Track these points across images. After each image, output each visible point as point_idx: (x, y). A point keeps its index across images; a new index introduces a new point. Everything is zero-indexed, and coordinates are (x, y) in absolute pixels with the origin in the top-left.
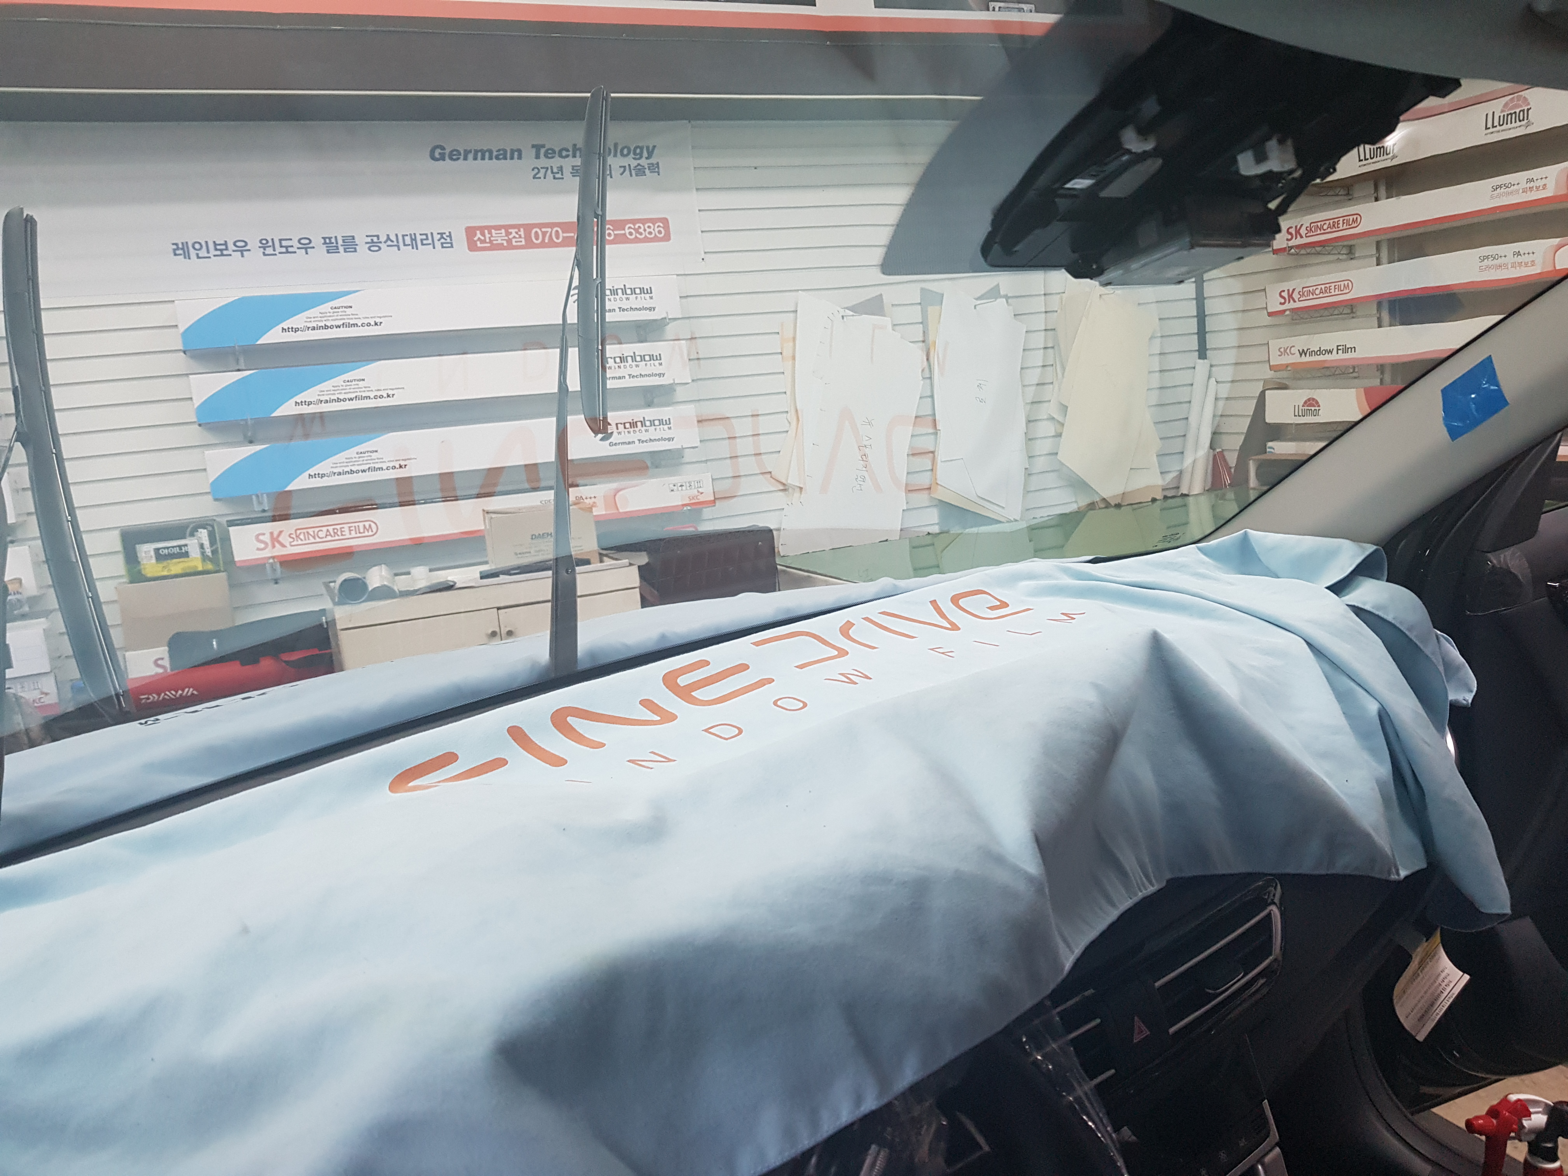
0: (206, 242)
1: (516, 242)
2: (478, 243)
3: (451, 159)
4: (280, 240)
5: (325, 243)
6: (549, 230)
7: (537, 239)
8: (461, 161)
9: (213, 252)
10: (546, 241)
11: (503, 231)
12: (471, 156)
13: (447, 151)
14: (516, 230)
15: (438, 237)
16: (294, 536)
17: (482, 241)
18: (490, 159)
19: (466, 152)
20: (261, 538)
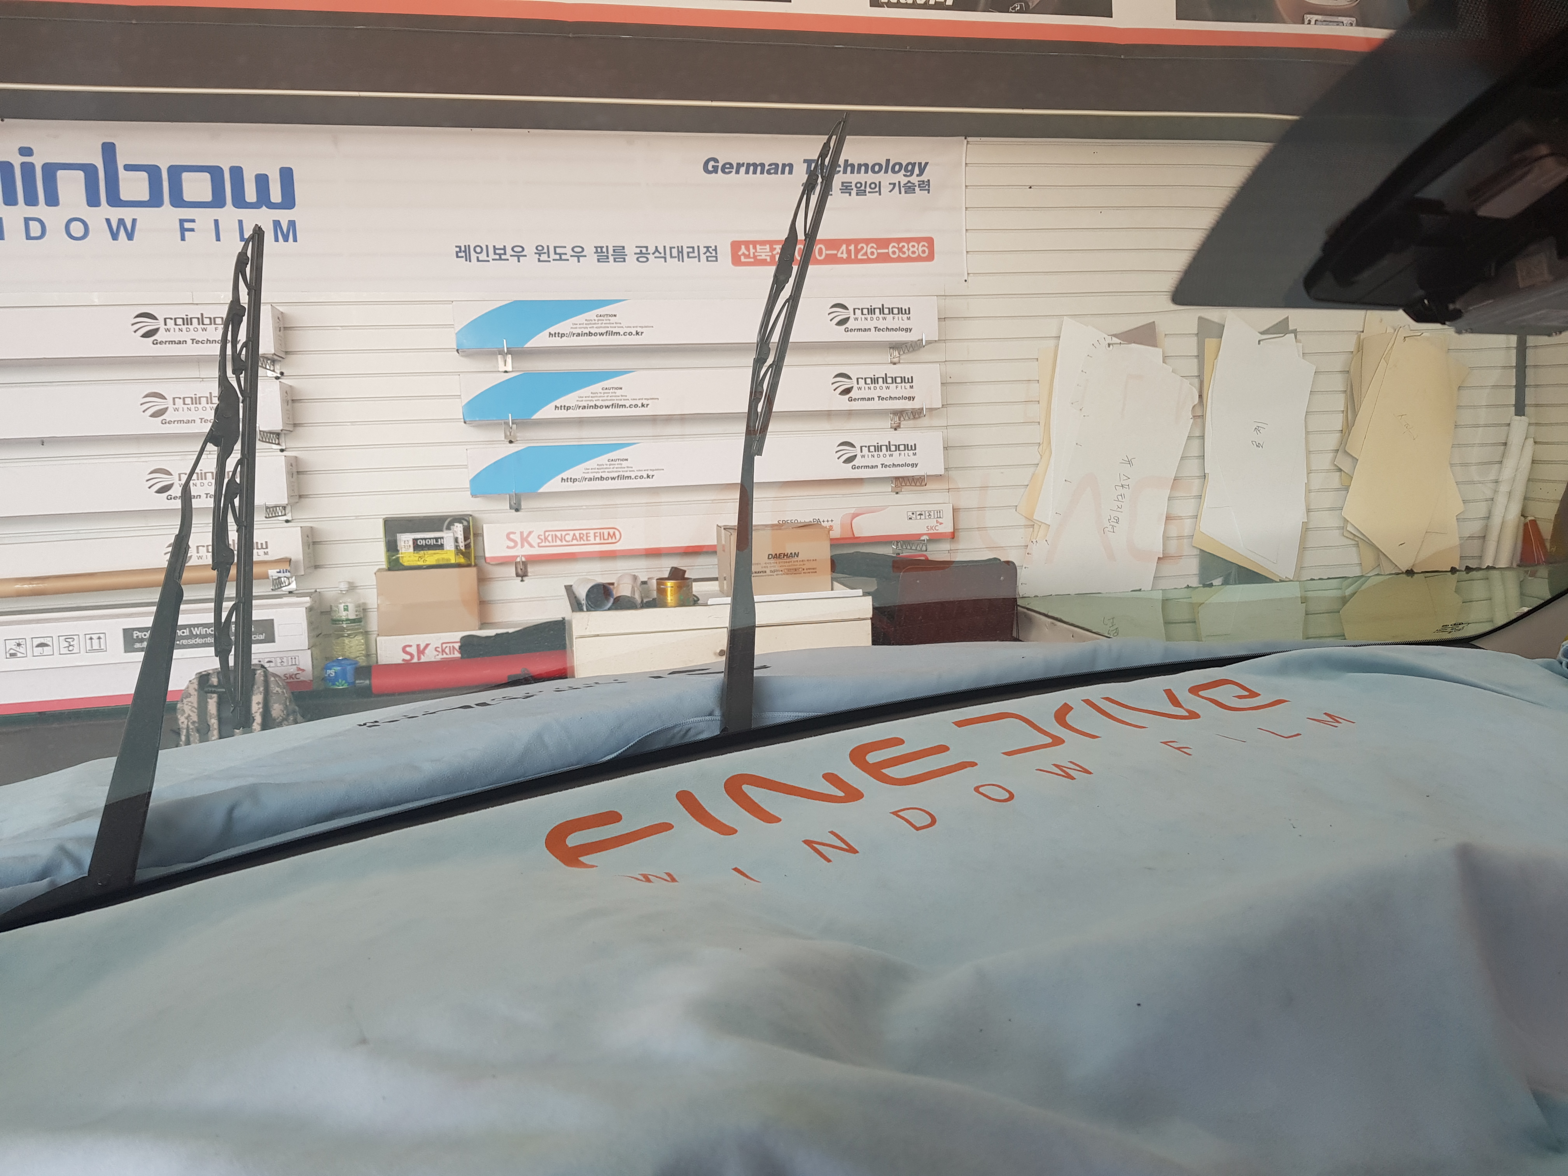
0: (487, 246)
2: (741, 258)
3: (723, 171)
4: (555, 247)
5: (597, 252)
8: (733, 174)
9: (492, 256)
12: (743, 170)
13: (720, 165)
14: (781, 246)
15: (702, 250)
16: (543, 537)
17: (748, 256)
18: (762, 173)
19: (739, 165)
20: (512, 536)
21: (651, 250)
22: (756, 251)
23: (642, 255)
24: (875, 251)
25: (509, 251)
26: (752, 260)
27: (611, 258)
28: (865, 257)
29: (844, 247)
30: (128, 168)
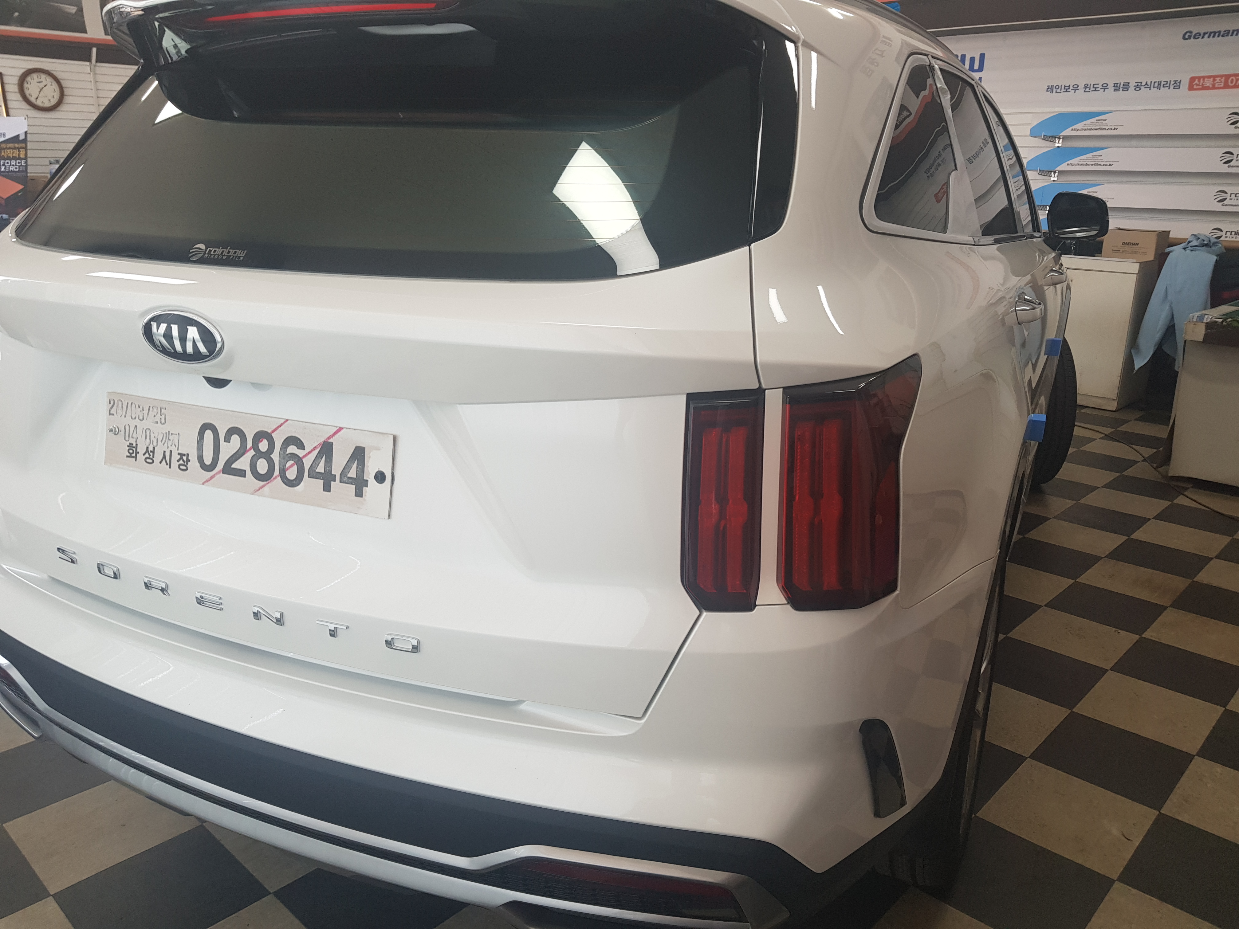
0: (1061, 86)
1: (1218, 85)
2: (1195, 86)
3: (1194, 38)
4: (1094, 85)
5: (1114, 86)
7: (1232, 82)
8: (1200, 38)
9: (1063, 90)
10: (1237, 84)
11: (1212, 79)
12: (1206, 36)
13: (1193, 34)
14: (1220, 78)
15: (1172, 83)
17: (1197, 85)
18: (1218, 36)
19: (1205, 34)
21: (1143, 84)
22: (1204, 82)
23: (1138, 87)
25: (1071, 88)
26: (1200, 87)
27: (1121, 89)
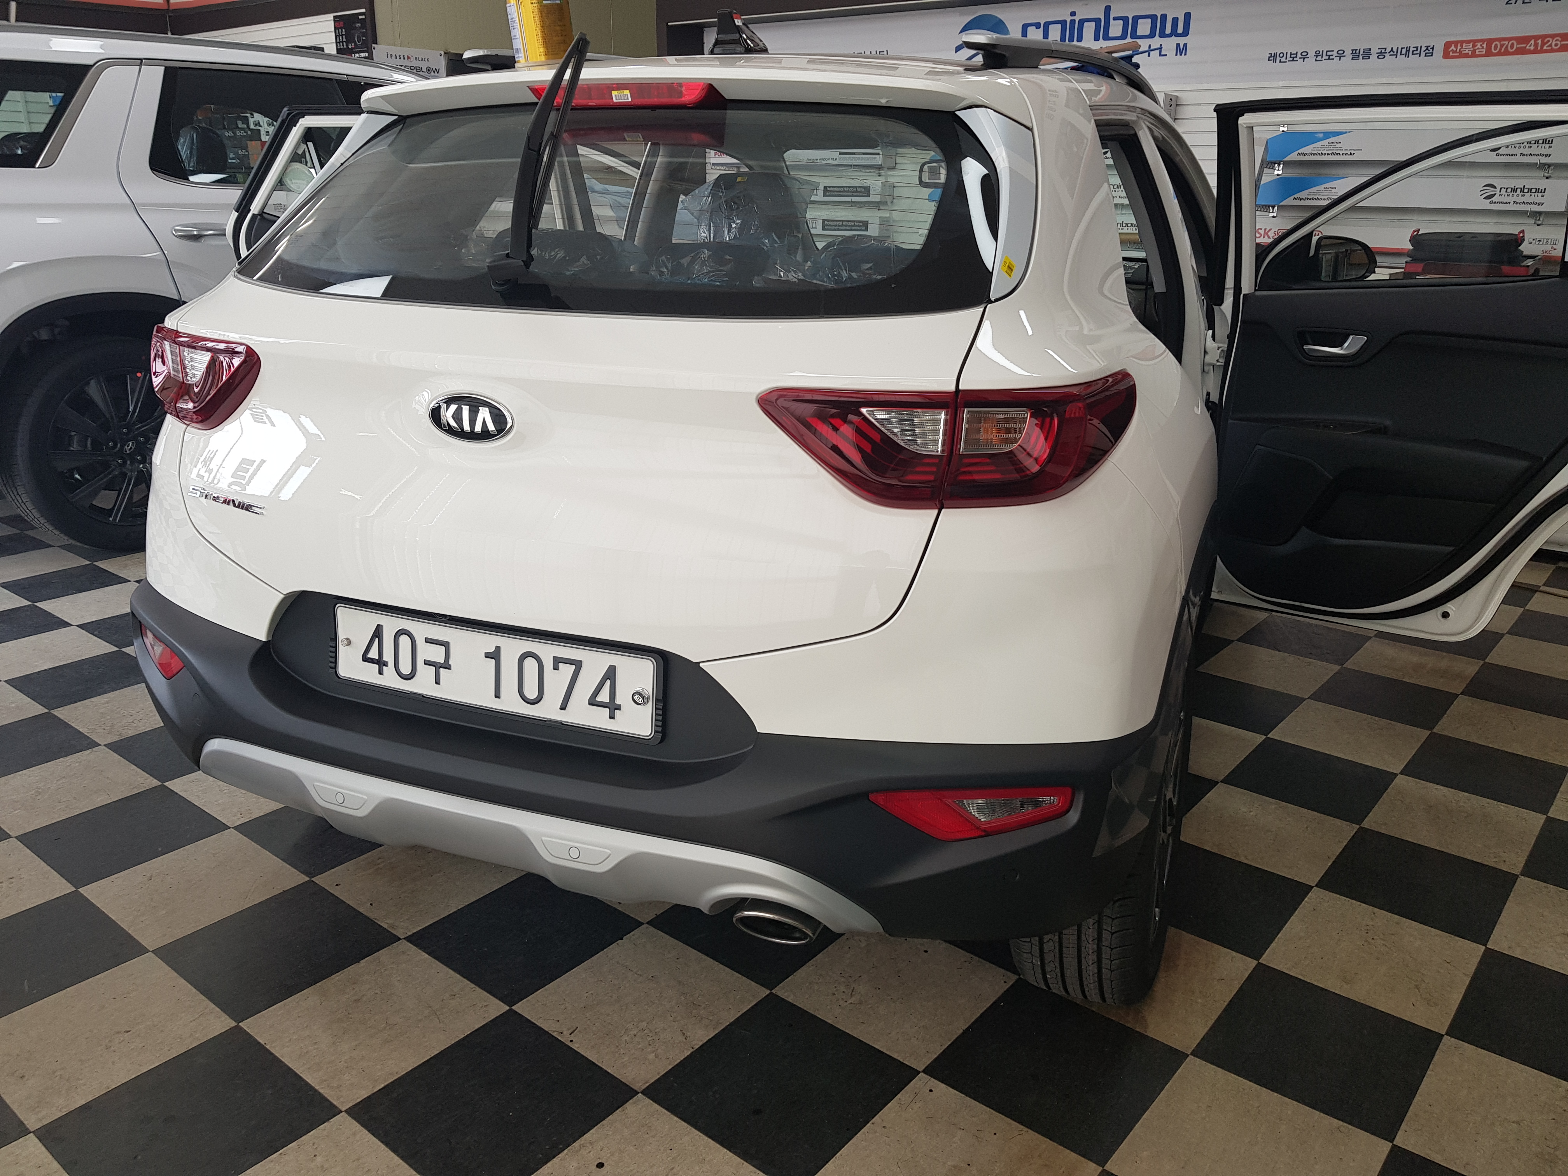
0: (1287, 53)
1: (1479, 52)
2: (1451, 53)
4: (1327, 51)
5: (1352, 53)
6: (1506, 43)
7: (1495, 49)
9: (1289, 59)
10: (1503, 50)
11: (1471, 45)
14: (1481, 43)
15: (1424, 49)
16: (1276, 233)
17: (1456, 52)
20: (1260, 231)
21: (1388, 51)
22: (1462, 48)
23: (1382, 54)
24: (1559, 43)
25: (1299, 55)
26: (1458, 54)
27: (1361, 57)
28: (1550, 48)
29: (1532, 42)
30: (1115, 19)
